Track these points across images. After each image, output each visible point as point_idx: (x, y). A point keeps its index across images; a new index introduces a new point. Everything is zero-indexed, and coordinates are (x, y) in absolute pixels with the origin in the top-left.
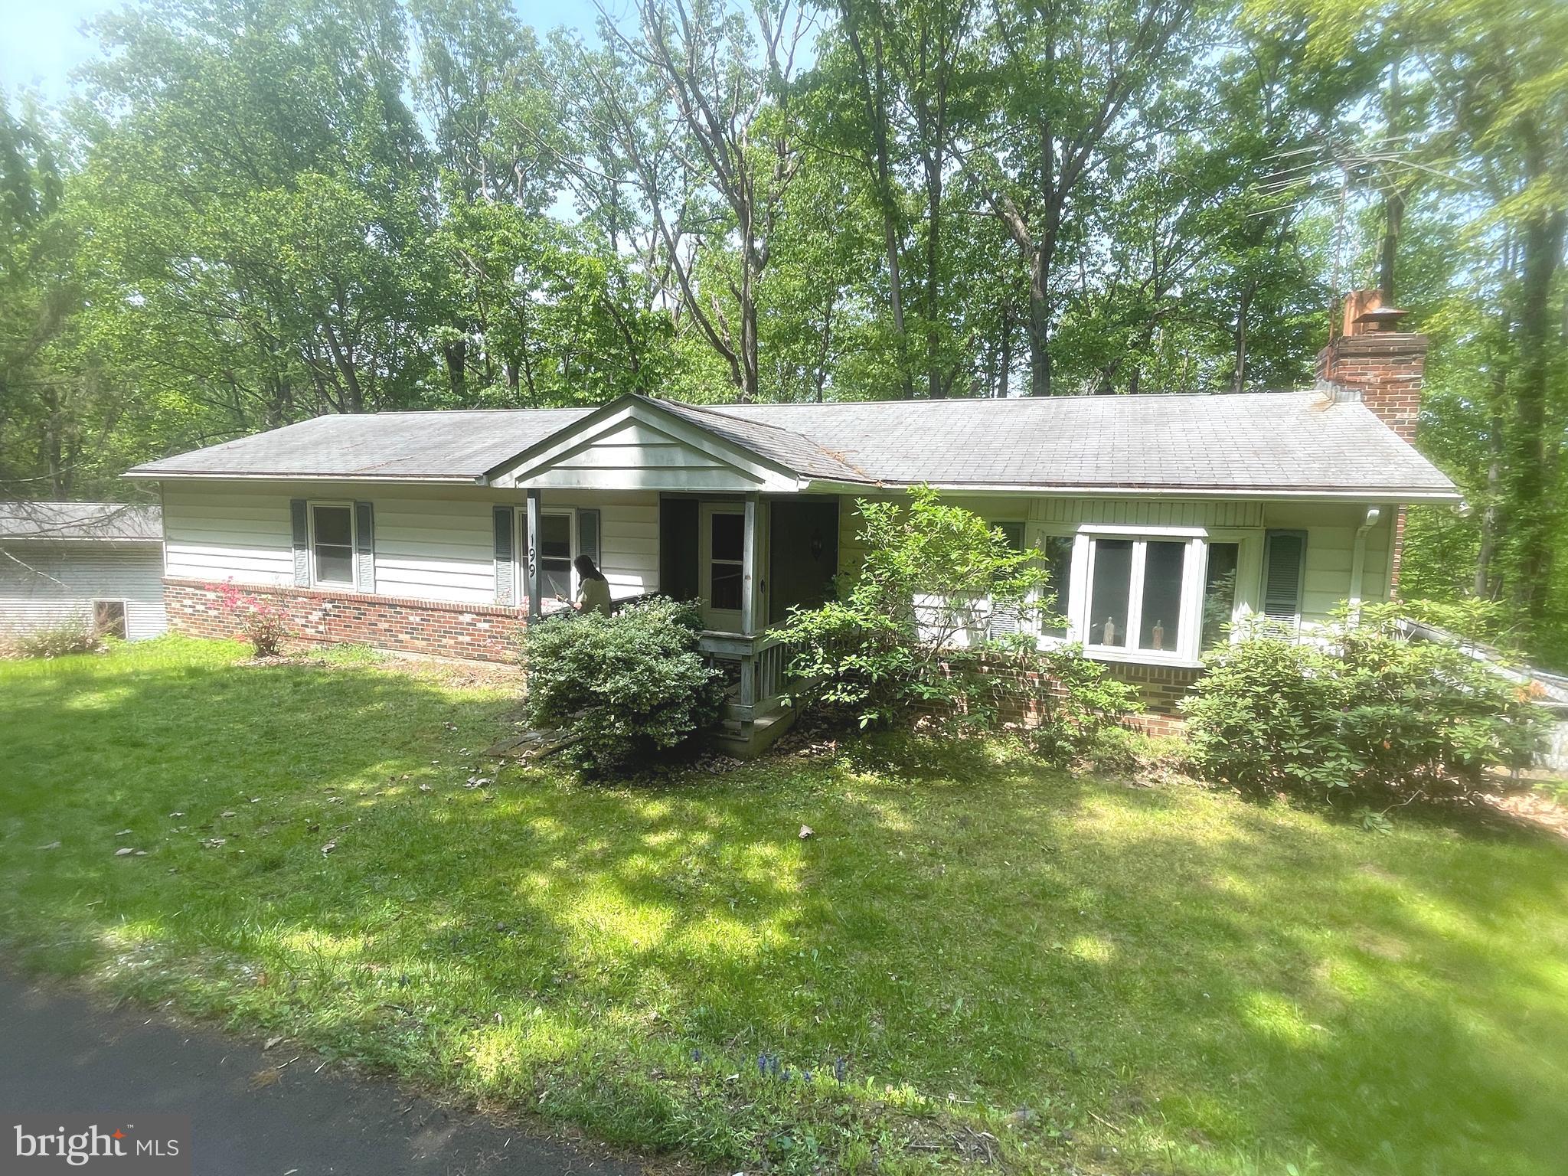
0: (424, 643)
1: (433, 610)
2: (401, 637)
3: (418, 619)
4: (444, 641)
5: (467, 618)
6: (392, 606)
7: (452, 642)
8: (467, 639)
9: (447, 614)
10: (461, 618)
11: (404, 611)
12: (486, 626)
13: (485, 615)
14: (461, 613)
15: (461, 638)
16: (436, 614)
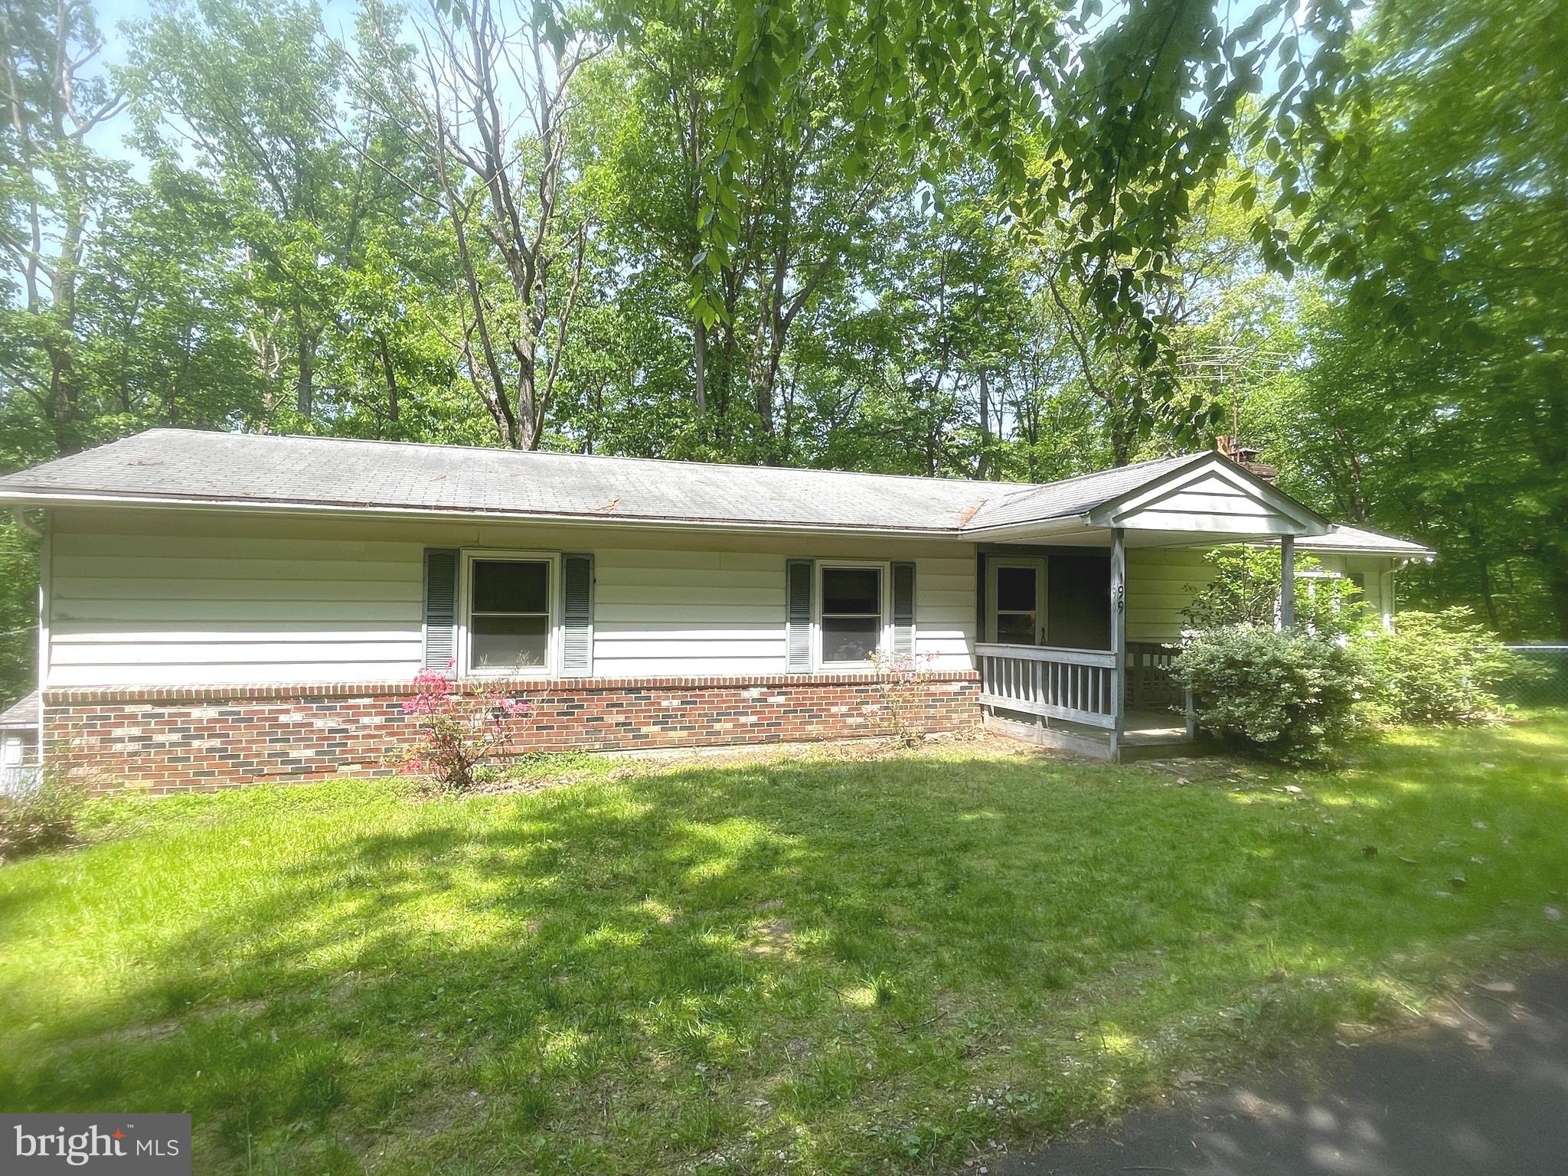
0: (684, 733)
1: (701, 688)
2: (644, 730)
3: (676, 703)
4: (717, 726)
5: (755, 693)
6: (630, 690)
7: (730, 725)
8: (753, 719)
9: (724, 692)
10: (745, 694)
11: (653, 694)
12: (781, 699)
13: (780, 686)
14: (745, 687)
15: (743, 719)
16: (706, 693)
